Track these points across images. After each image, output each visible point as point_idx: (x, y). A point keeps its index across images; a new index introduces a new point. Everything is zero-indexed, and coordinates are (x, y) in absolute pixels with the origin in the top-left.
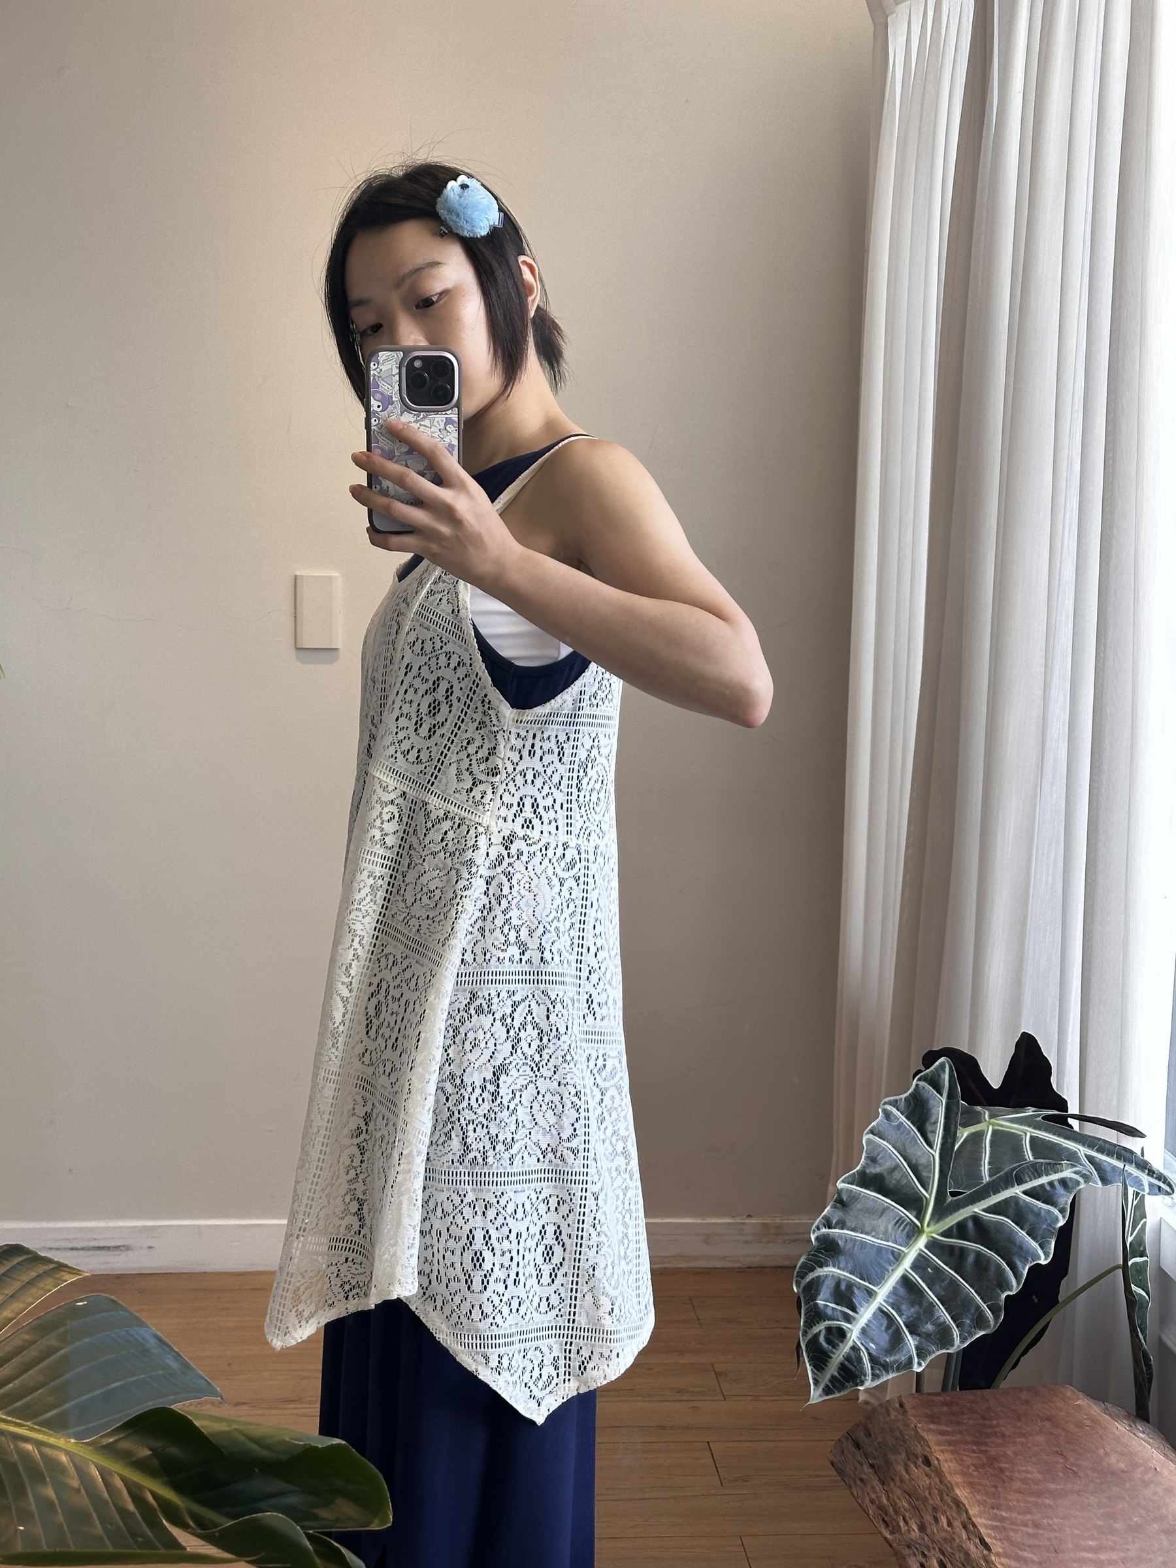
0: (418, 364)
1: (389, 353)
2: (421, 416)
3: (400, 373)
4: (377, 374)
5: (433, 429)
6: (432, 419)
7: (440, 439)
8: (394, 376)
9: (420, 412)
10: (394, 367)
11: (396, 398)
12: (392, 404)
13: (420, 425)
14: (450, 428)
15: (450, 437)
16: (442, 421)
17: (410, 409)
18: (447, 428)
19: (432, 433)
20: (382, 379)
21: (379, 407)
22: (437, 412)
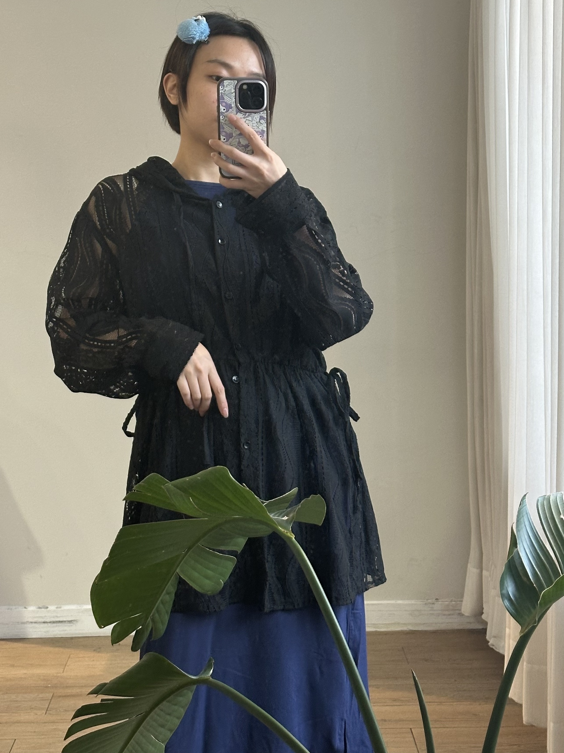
0: (245, 87)
1: (230, 81)
2: (247, 115)
3: (235, 92)
4: (223, 92)
6: (252, 117)
7: (257, 127)
8: (232, 93)
9: (246, 112)
10: (232, 88)
11: (233, 105)
12: (231, 108)
13: (247, 120)
14: (262, 121)
15: (262, 126)
16: (258, 117)
17: (240, 111)
19: (252, 124)
20: (226, 95)
21: (224, 110)
22: (255, 113)
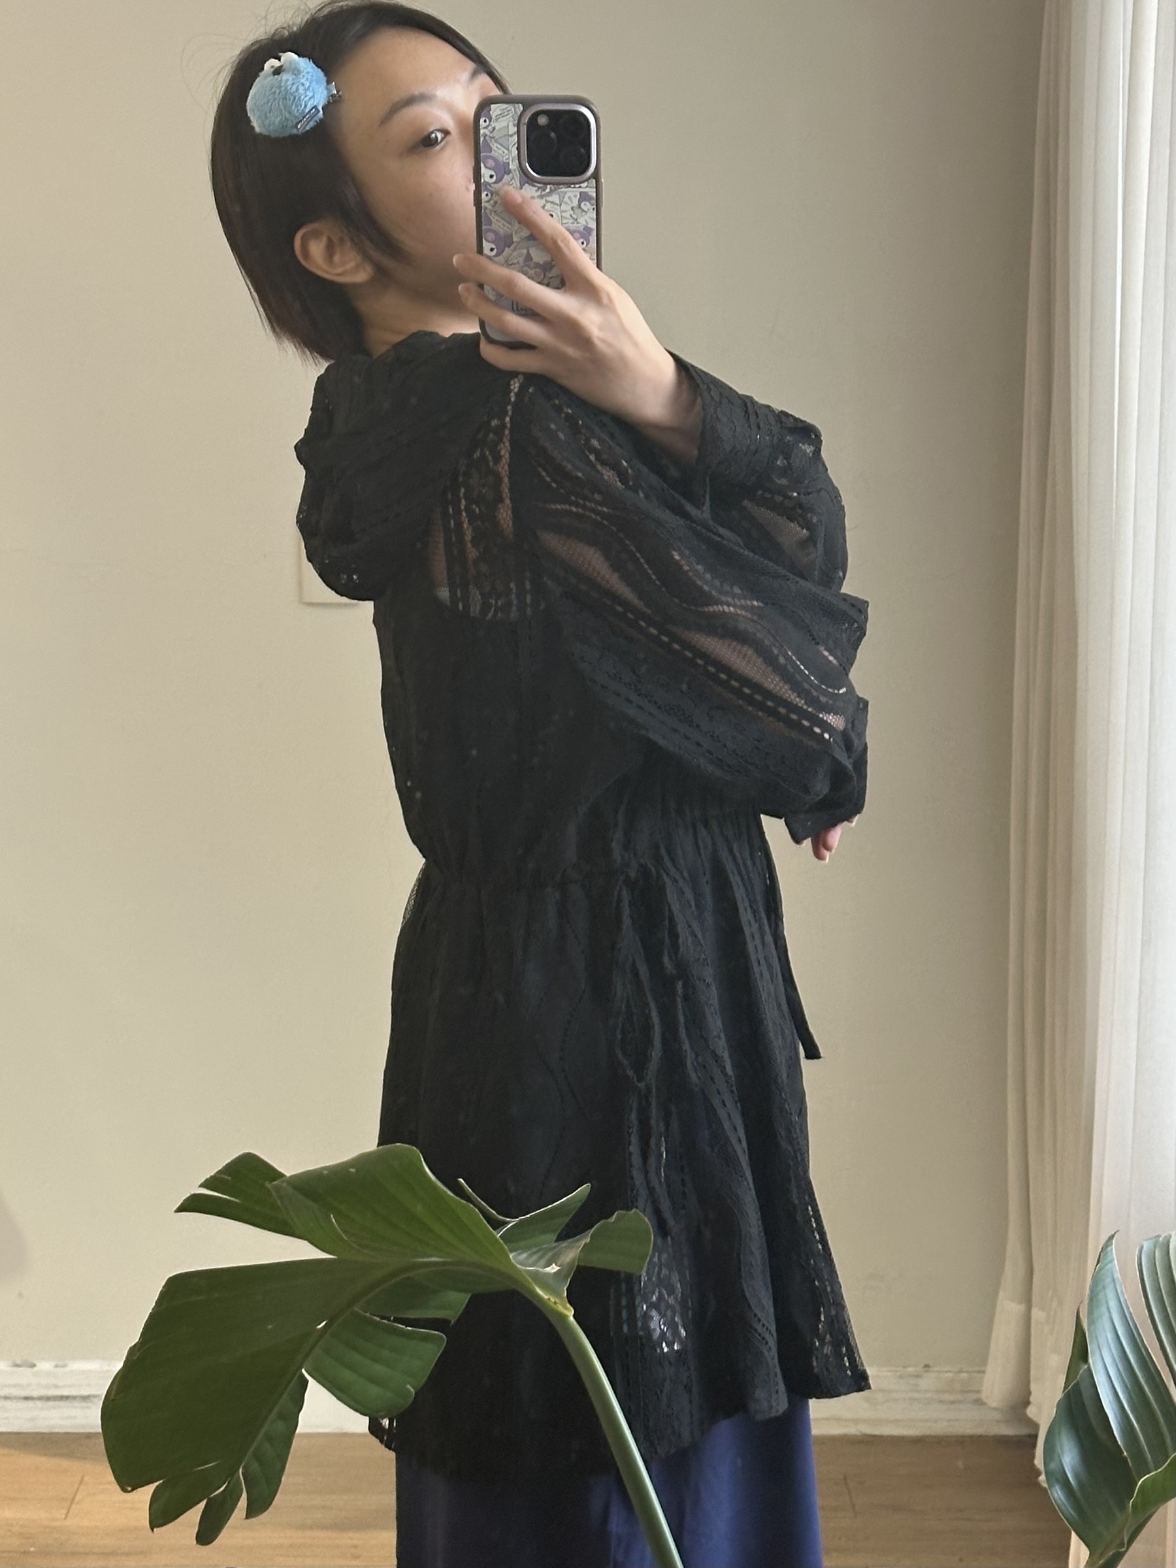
0: (543, 120)
1: (505, 106)
2: (548, 190)
3: (518, 132)
4: (488, 133)
5: (564, 207)
6: (561, 195)
7: (572, 221)
8: (511, 136)
9: (546, 184)
10: (511, 124)
11: (513, 166)
12: (509, 172)
13: (547, 202)
14: (586, 206)
15: (586, 217)
16: (575, 196)
17: (531, 181)
18: (582, 205)
19: (562, 212)
20: (496, 141)
21: (491, 176)
22: (568, 185)
